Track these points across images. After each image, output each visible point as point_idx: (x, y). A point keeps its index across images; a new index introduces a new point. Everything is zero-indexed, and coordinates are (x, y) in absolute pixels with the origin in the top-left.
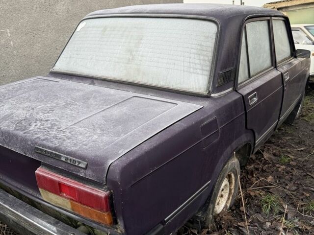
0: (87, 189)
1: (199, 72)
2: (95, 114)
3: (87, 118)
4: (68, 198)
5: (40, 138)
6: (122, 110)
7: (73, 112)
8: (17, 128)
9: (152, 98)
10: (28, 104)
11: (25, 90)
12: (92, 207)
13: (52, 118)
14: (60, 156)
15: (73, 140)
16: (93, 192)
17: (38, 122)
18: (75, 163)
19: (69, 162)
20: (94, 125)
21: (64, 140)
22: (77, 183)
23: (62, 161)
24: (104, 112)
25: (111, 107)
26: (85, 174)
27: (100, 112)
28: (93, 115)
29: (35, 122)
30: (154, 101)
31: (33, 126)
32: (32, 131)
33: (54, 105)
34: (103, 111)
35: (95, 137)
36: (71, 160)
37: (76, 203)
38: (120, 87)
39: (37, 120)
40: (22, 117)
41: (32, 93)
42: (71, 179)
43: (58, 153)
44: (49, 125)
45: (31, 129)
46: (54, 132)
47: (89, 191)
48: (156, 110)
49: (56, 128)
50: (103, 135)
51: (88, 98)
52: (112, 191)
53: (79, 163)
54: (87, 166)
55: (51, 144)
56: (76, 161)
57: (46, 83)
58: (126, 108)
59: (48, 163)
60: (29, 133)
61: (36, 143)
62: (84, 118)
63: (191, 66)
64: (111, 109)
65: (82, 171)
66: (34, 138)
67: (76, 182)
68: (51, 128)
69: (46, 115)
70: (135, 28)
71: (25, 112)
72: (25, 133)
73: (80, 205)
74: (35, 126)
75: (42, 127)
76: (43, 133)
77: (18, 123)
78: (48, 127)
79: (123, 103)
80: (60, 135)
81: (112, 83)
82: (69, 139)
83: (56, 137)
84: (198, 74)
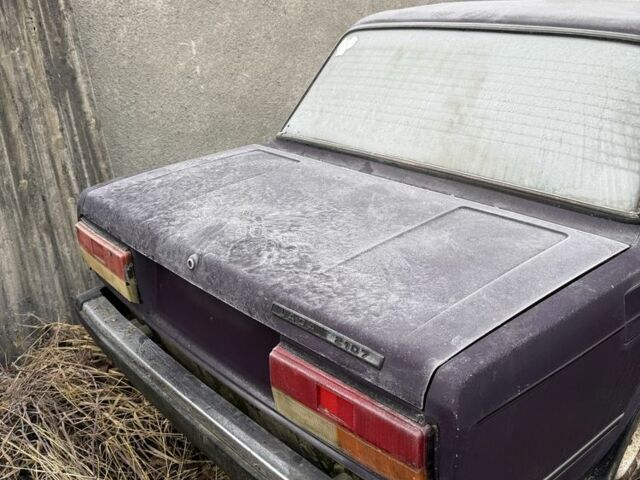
0: (380, 411)
1: (622, 163)
2: (384, 243)
3: (369, 250)
4: (333, 421)
5: (282, 287)
6: (440, 238)
7: (340, 234)
8: (234, 259)
9: (505, 215)
10: (246, 207)
11: (237, 173)
12: (387, 451)
13: (300, 244)
14: (324, 332)
15: (348, 300)
16: (394, 422)
17: (273, 249)
18: (357, 352)
19: (343, 347)
20: (385, 269)
21: (330, 297)
22: (358, 394)
23: (328, 342)
24: (401, 240)
25: (415, 228)
26: (377, 380)
27: (393, 239)
28: (381, 244)
29: (269, 250)
30: (511, 223)
31: (265, 257)
32: (265, 269)
33: (299, 213)
34: (399, 236)
35: (394, 298)
36: (347, 344)
37: (350, 434)
38: (427, 183)
39: (270, 244)
40: (240, 235)
41: (251, 181)
42: (345, 382)
43: (320, 325)
44: (296, 260)
45: (261, 264)
46: (308, 277)
47: (383, 416)
48: (518, 244)
49: (309, 266)
50: (409, 295)
51: (364, 204)
52: (435, 426)
53: (367, 353)
54: (382, 363)
55: (305, 303)
56: (358, 349)
57: (274, 162)
58: (448, 233)
59: (296, 340)
60: (258, 273)
61: (275, 296)
62: (362, 250)
63: (603, 148)
64: (416, 233)
65: (371, 371)
66: (270, 284)
67: (355, 391)
68: (301, 264)
69: (286, 234)
70: (469, 53)
71: (245, 224)
72: (251, 271)
73: (358, 439)
74: (270, 257)
75: (282, 261)
76: (287, 276)
77: (235, 247)
78: (295, 264)
79: (439, 222)
80: (322, 285)
81: (409, 173)
82: (339, 295)
83: (312, 288)
84: (617, 167)
